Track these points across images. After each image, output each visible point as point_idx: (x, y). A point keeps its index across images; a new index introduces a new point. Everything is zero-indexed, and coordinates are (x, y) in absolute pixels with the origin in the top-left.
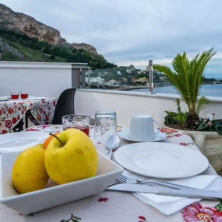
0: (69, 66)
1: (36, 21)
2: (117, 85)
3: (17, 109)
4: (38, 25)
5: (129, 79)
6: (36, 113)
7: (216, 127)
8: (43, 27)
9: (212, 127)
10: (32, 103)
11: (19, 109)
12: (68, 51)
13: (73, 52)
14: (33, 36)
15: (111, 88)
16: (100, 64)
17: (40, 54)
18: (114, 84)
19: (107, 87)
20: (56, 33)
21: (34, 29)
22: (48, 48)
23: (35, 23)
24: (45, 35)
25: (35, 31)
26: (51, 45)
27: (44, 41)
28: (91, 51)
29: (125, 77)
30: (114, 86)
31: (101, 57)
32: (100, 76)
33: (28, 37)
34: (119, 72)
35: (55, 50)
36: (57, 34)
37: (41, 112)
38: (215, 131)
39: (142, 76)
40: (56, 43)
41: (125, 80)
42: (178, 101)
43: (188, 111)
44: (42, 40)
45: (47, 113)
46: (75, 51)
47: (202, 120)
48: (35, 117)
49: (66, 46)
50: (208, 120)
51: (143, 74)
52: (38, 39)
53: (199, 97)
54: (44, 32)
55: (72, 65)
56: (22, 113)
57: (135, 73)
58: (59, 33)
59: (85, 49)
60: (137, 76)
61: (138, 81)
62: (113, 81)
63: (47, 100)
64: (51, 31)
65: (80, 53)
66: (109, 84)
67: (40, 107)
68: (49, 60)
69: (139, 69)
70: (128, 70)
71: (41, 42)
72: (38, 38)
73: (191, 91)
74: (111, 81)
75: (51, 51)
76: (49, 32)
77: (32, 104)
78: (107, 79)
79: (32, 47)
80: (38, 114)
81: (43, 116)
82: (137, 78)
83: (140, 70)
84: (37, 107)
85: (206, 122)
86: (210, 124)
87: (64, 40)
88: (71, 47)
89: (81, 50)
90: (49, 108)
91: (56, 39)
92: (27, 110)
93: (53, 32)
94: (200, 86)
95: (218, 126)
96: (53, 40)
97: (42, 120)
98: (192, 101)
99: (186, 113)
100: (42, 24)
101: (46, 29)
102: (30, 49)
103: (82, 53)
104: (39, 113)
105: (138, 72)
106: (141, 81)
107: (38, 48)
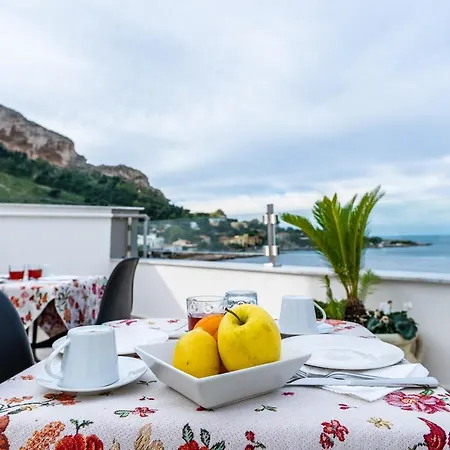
0: (106, 212)
1: (25, 119)
2: (190, 251)
3: (27, 299)
4: (28, 127)
5: (214, 239)
6: (62, 307)
7: (396, 326)
8: (39, 131)
9: (389, 325)
10: (57, 286)
11: (32, 298)
12: (90, 180)
13: (101, 182)
14: (17, 149)
15: (178, 256)
16: (155, 208)
17: (27, 185)
18: (185, 248)
19: (169, 255)
20: (66, 143)
21: (20, 134)
22: (46, 173)
23: (22, 123)
24: (42, 148)
25: (21, 139)
26: (52, 169)
27: (39, 159)
28: (137, 181)
29: (207, 235)
30: (185, 252)
31: (156, 194)
32: (154, 232)
33: (5, 151)
34: (194, 225)
35: (62, 178)
36: (67, 146)
37: (72, 305)
38: (395, 332)
39: (240, 231)
40: (64, 163)
41: (207, 240)
42: (327, 278)
43: (346, 298)
44: (35, 157)
45: (82, 308)
46: (104, 180)
47: (372, 313)
48: (62, 315)
49: (85, 171)
50: (382, 314)
51: (241, 227)
52: (25, 155)
53: (362, 273)
54: (41, 142)
55: (113, 211)
56: (38, 308)
57: (227, 227)
58: (71, 144)
59: (126, 176)
60: (230, 232)
61: (232, 241)
62: (182, 243)
63: (81, 282)
64: (56, 140)
65: (115, 184)
66: (172, 249)
67: (71, 294)
68: (48, 199)
69: (234, 218)
70: (211, 221)
71: (33, 161)
72: (28, 152)
73: (348, 261)
74: (176, 243)
75: (52, 179)
76: (50, 142)
77: (57, 290)
78: (169, 238)
79: (13, 171)
80: (66, 308)
81: (74, 313)
82: (231, 236)
83: (236, 221)
84: (65, 295)
85: (379, 318)
86: (385, 320)
87: (81, 158)
88: (97, 172)
89: (117, 180)
90: (85, 297)
91: (66, 155)
92: (49, 300)
93: (59, 142)
94: (362, 251)
95: (400, 323)
96: (59, 158)
97: (72, 321)
98: (352, 278)
99: (343, 301)
100: (37, 126)
101: (46, 136)
102: (6, 175)
103: (118, 185)
104: (69, 307)
105: (233, 224)
106: (239, 242)
107: (26, 173)
